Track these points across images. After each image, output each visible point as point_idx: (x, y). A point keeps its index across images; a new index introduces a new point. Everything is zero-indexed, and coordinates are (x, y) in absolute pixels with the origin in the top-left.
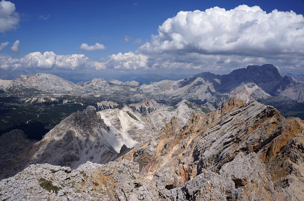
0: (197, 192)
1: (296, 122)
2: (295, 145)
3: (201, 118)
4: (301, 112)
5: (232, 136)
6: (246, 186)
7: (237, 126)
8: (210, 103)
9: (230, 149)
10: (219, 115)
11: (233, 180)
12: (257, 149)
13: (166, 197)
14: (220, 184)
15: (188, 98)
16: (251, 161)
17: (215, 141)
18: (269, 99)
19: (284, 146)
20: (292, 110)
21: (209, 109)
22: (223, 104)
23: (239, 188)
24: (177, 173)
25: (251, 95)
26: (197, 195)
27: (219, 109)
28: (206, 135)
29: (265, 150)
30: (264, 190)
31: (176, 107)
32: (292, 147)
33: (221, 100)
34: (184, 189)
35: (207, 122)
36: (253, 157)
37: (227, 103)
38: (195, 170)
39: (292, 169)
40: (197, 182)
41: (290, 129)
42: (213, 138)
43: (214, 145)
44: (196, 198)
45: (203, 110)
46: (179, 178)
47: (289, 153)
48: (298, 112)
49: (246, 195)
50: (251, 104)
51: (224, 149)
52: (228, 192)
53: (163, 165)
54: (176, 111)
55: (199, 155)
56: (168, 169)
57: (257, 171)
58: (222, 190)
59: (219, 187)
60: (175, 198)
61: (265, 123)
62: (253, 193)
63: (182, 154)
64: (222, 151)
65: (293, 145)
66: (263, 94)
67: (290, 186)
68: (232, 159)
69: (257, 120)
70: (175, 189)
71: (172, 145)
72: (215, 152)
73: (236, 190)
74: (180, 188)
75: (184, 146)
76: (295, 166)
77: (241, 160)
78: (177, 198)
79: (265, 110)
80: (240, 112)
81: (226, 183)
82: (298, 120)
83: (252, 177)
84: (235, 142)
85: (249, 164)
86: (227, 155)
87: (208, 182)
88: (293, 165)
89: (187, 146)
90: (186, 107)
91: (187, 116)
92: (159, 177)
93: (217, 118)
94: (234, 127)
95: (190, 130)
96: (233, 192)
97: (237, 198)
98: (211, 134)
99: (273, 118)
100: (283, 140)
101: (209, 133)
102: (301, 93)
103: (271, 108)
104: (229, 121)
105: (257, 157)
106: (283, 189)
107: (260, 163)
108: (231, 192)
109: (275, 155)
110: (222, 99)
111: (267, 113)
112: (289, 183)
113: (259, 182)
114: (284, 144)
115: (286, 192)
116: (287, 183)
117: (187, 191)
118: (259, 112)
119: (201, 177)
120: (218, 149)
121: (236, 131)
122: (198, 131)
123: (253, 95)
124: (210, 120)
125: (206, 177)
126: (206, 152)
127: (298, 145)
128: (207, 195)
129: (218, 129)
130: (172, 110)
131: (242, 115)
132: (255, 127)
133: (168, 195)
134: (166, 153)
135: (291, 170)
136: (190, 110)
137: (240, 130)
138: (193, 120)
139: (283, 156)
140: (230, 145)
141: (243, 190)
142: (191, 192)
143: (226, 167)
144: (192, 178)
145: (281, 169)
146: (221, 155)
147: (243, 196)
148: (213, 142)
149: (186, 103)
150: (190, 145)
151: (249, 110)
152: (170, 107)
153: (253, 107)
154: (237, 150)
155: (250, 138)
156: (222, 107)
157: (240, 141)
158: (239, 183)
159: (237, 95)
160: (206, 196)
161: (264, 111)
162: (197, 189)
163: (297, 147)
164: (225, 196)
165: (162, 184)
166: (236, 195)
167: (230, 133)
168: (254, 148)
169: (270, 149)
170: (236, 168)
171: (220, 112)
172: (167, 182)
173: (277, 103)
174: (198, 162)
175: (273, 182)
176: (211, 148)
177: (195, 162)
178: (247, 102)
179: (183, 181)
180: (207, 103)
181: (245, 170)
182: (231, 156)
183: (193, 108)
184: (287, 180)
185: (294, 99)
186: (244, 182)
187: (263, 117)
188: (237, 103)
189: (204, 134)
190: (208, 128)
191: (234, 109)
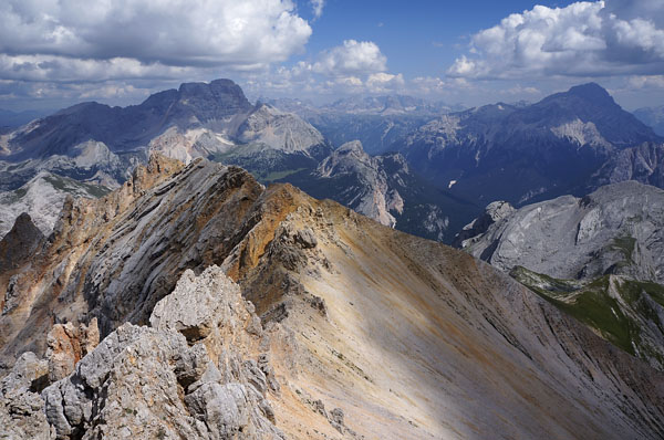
0: (107, 377)
1: (284, 191)
2: (288, 236)
3: (89, 209)
4: (293, 172)
5: (164, 239)
6: (209, 337)
7: (171, 216)
8: (107, 172)
9: (164, 268)
10: (131, 198)
11: (182, 331)
12: (219, 257)
13: (30, 411)
14: (155, 346)
15: (50, 168)
16: (211, 284)
17: (129, 256)
18: (231, 151)
19: (270, 242)
20: (276, 169)
21: (105, 188)
22: (135, 172)
23: (195, 346)
24: (52, 347)
25: (194, 146)
26: (109, 383)
27: (129, 185)
28: (107, 246)
29: (235, 256)
30: (244, 336)
31: (23, 193)
32: (284, 241)
33: (130, 165)
34: (78, 379)
35: (105, 217)
36: (214, 276)
37: (144, 169)
38: (94, 328)
39: (288, 282)
40: (103, 355)
41: (276, 208)
42: (123, 251)
43: (129, 265)
44: (109, 391)
45: (92, 191)
46: (59, 356)
47: (280, 254)
48: (288, 173)
49: (212, 356)
50: (196, 166)
51: (152, 269)
52: (173, 359)
53: (14, 336)
54: (25, 201)
55: (97, 294)
56: (29, 342)
57: (226, 302)
58: (161, 359)
59: (155, 352)
60: (59, 404)
61: (228, 201)
62: (225, 347)
63: (56, 300)
64: (148, 274)
65: (285, 238)
66: (218, 142)
67: (290, 316)
68: (173, 289)
69: (212, 198)
70: (54, 385)
71: (29, 283)
72: (133, 281)
73: (191, 349)
74: (65, 380)
75: (58, 281)
76: (293, 276)
77: (192, 287)
78: (64, 403)
79: (226, 174)
80: (173, 185)
81: (166, 342)
82: (290, 188)
83: (219, 316)
84: (173, 251)
85: (208, 291)
86: (160, 282)
87: (129, 349)
88: (290, 276)
89: (67, 280)
90: (50, 188)
91: (54, 209)
92: (6, 368)
93: (127, 205)
94: (165, 220)
95: (68, 242)
96: (185, 357)
97: (195, 366)
98: (117, 243)
99: (243, 189)
100: (267, 231)
101: (113, 241)
102: (288, 134)
103: (238, 170)
104: (154, 208)
105: (222, 275)
106: (278, 325)
107: (229, 284)
108: (180, 358)
109: (256, 262)
110: (132, 160)
111: (230, 181)
112: (287, 310)
113: (233, 322)
114: (270, 237)
115: (285, 328)
116: (284, 310)
117: (84, 381)
118: (215, 179)
119: (110, 342)
120: (138, 273)
121: (171, 226)
122: (86, 241)
123: (197, 146)
124: (112, 212)
125: (122, 338)
126: (114, 283)
127: (295, 237)
128: (133, 378)
129: (133, 229)
130: (13, 200)
131: (180, 192)
132: (208, 213)
133: (36, 404)
134: (16, 307)
135: (288, 286)
136: (61, 194)
137: (181, 224)
138: (70, 217)
139: (270, 263)
140: (162, 260)
141: (204, 346)
142: (93, 381)
143: (161, 308)
144: (90, 349)
145: (270, 287)
146: (147, 284)
147: (206, 357)
148: (125, 259)
149: (47, 179)
150: (73, 274)
151: (193, 179)
152: (6, 194)
153: (200, 171)
154: (181, 265)
155: (203, 237)
156: (135, 178)
157: (184, 246)
158: (193, 334)
159: (165, 149)
160: (129, 379)
161: (224, 177)
162: (107, 370)
163: (292, 239)
164: (170, 369)
165: (18, 382)
166: (193, 360)
167: (159, 234)
168: (214, 255)
169: (244, 253)
170: (182, 305)
171: (131, 191)
172: (30, 374)
173: (248, 158)
174: (98, 309)
175: (258, 315)
176: (123, 274)
177: (93, 312)
178: (188, 163)
179: (70, 362)
180: (98, 174)
181: (203, 306)
182: (170, 282)
183: (67, 190)
184: (283, 305)
185: (278, 148)
186: (204, 331)
187: (222, 190)
188: (166, 166)
189: (102, 246)
190: (110, 231)
191: (161, 180)
